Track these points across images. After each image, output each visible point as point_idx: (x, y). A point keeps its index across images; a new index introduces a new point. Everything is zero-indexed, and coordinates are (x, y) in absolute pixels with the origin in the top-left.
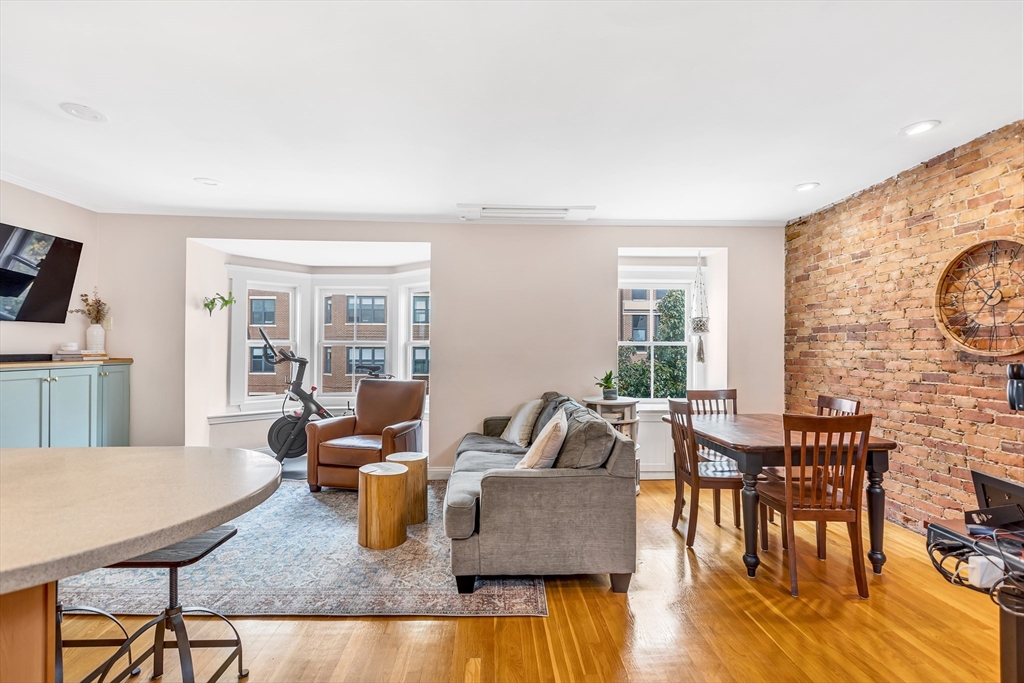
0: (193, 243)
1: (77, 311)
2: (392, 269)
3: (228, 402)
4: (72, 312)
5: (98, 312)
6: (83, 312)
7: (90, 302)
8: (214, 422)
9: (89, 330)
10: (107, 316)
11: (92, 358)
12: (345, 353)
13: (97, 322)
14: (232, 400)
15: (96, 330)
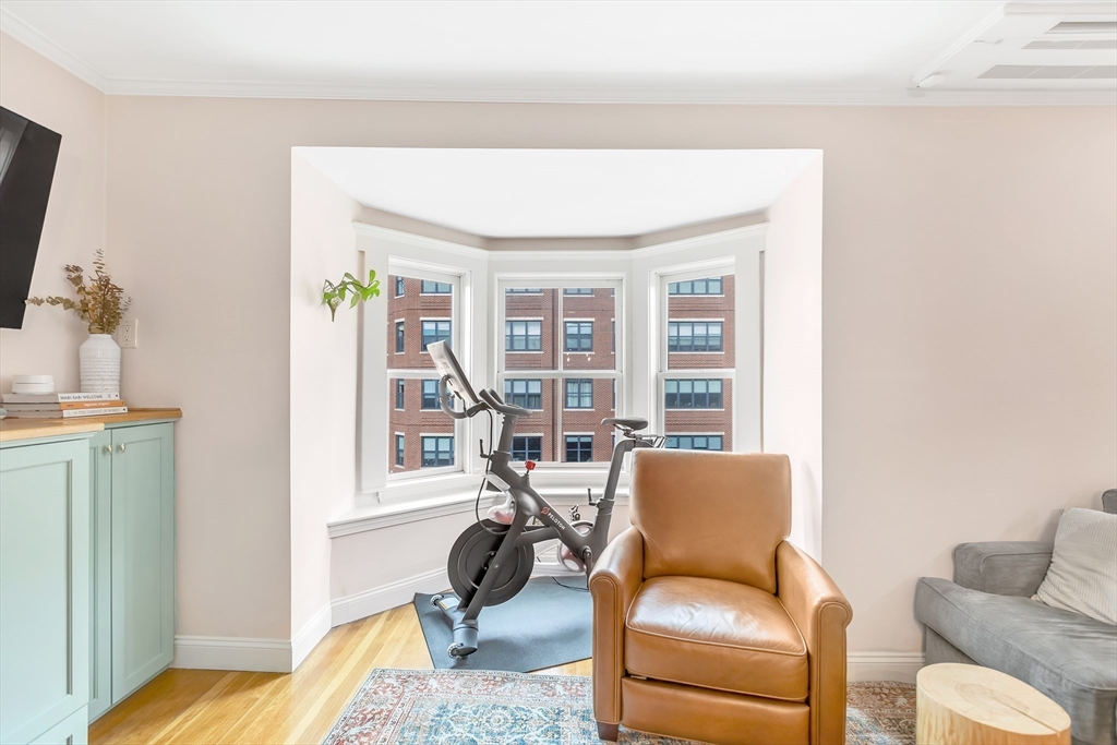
0: (304, 159)
1: (54, 302)
2: (631, 241)
3: (359, 487)
4: (39, 302)
5: (105, 305)
6: (68, 304)
7: (88, 284)
8: (341, 533)
9: (85, 346)
10: (126, 317)
11: (87, 412)
12: (420, 385)
13: (103, 330)
14: (365, 483)
15: (102, 347)
